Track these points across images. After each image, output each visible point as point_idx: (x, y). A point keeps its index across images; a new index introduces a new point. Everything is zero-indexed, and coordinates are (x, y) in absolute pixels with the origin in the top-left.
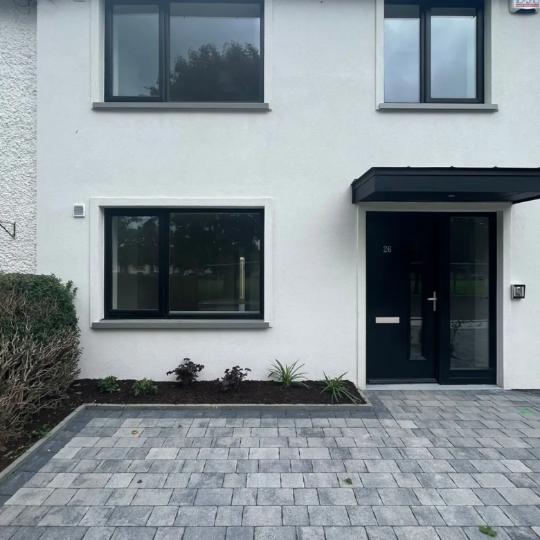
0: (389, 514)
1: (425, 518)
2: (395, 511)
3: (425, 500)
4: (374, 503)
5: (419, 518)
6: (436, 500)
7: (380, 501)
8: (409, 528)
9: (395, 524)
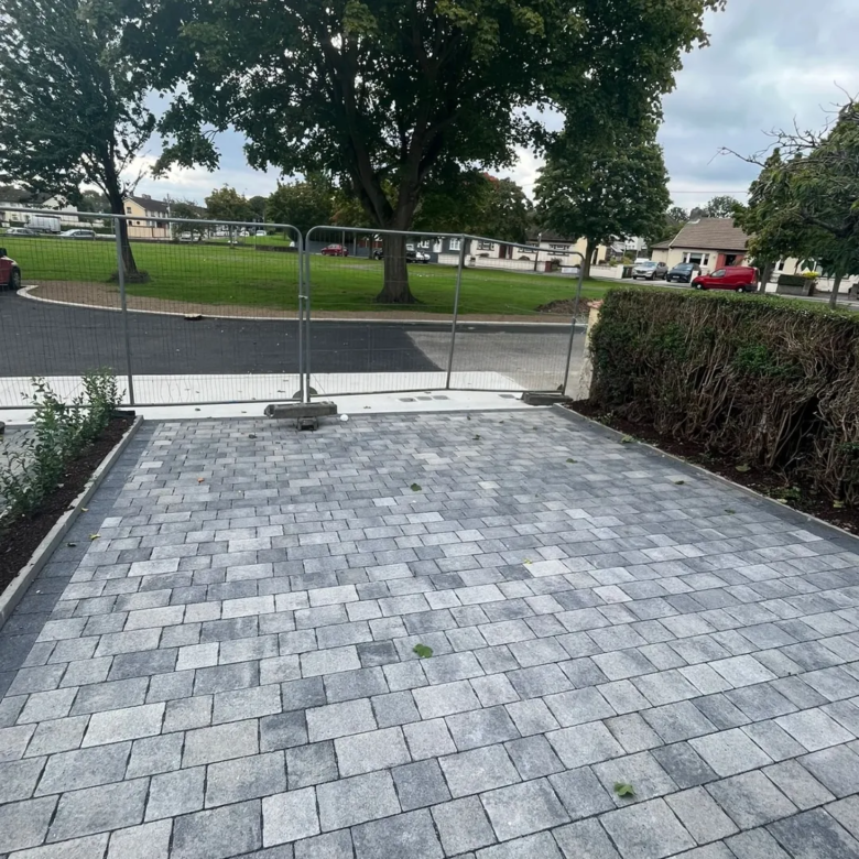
0: (547, 652)
1: (499, 656)
2: (539, 658)
3: (500, 681)
4: (569, 664)
5: (507, 654)
6: (483, 685)
7: (563, 668)
8: (518, 639)
9: (534, 642)
